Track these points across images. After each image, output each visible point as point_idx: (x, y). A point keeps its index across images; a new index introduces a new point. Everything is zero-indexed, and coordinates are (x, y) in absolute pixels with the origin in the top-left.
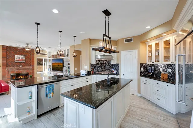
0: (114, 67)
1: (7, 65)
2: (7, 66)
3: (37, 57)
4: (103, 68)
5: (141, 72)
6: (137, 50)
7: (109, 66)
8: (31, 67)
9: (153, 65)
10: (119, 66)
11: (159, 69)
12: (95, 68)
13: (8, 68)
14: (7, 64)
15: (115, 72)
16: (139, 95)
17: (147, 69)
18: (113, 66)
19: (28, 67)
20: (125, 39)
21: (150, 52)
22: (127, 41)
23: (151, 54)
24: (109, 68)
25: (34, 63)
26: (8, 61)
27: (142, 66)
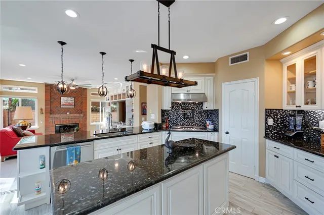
0: (211, 116)
1: (51, 112)
2: (51, 114)
3: (91, 99)
4: (187, 118)
5: (267, 128)
6: (257, 80)
7: (200, 113)
8: (82, 115)
9: (301, 112)
10: (218, 115)
11: (318, 123)
12: (172, 118)
13: (51, 116)
14: (51, 110)
15: (211, 127)
16: (262, 180)
17: (283, 121)
18: (208, 115)
19: (78, 115)
20: (230, 58)
21: (292, 81)
22: (234, 60)
23: (293, 85)
24: (199, 118)
25: (86, 109)
26: (52, 107)
27: (270, 116)
